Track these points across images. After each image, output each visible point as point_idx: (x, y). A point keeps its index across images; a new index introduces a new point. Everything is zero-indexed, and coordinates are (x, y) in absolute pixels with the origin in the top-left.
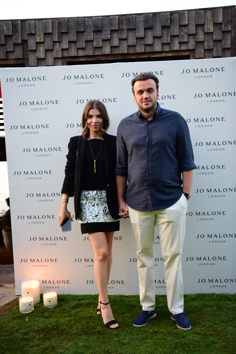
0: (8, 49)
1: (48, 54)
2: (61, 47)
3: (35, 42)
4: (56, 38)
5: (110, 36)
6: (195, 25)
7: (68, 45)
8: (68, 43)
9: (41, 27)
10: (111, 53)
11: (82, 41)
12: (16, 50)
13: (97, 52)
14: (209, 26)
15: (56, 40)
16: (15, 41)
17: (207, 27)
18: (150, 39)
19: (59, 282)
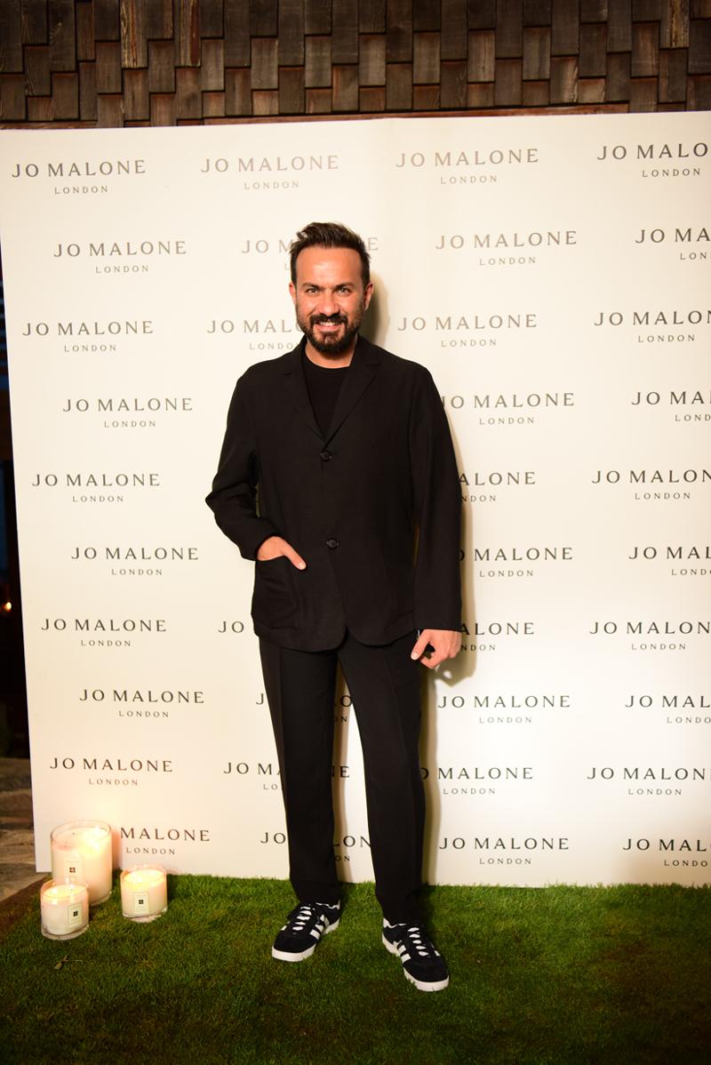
0: (31, 90)
1: (158, 108)
2: (200, 87)
3: (119, 69)
4: (185, 57)
5: (356, 54)
6: (630, 22)
7: (222, 80)
8: (222, 74)
9: (138, 19)
10: (359, 107)
11: (270, 68)
12: (57, 91)
13: (315, 103)
14: (674, 29)
15: (185, 61)
16: (55, 62)
17: (668, 30)
18: (487, 67)
19: (174, 835)
